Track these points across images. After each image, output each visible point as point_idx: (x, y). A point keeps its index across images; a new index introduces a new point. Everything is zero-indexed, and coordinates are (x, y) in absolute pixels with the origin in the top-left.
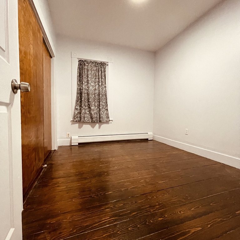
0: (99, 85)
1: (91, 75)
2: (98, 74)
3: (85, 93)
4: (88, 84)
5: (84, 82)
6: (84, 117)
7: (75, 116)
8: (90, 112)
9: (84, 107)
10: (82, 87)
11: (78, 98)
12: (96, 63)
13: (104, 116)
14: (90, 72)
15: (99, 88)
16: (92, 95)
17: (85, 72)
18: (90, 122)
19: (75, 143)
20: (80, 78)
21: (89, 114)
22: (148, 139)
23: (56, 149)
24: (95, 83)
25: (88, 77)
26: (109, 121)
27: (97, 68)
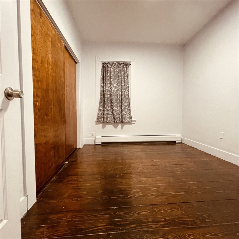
0: (121, 86)
1: (114, 77)
2: (121, 75)
3: (108, 95)
4: (111, 85)
5: (107, 84)
6: (107, 118)
7: (98, 117)
8: (112, 113)
9: (107, 108)
10: (105, 88)
11: (102, 99)
12: (118, 64)
13: (126, 116)
14: (112, 73)
15: (121, 89)
16: (115, 96)
17: (108, 74)
18: (113, 122)
19: (99, 142)
20: (104, 80)
21: (111, 115)
22: (175, 141)
23: (81, 147)
24: (118, 84)
25: (111, 78)
26: (132, 121)
27: (120, 69)
